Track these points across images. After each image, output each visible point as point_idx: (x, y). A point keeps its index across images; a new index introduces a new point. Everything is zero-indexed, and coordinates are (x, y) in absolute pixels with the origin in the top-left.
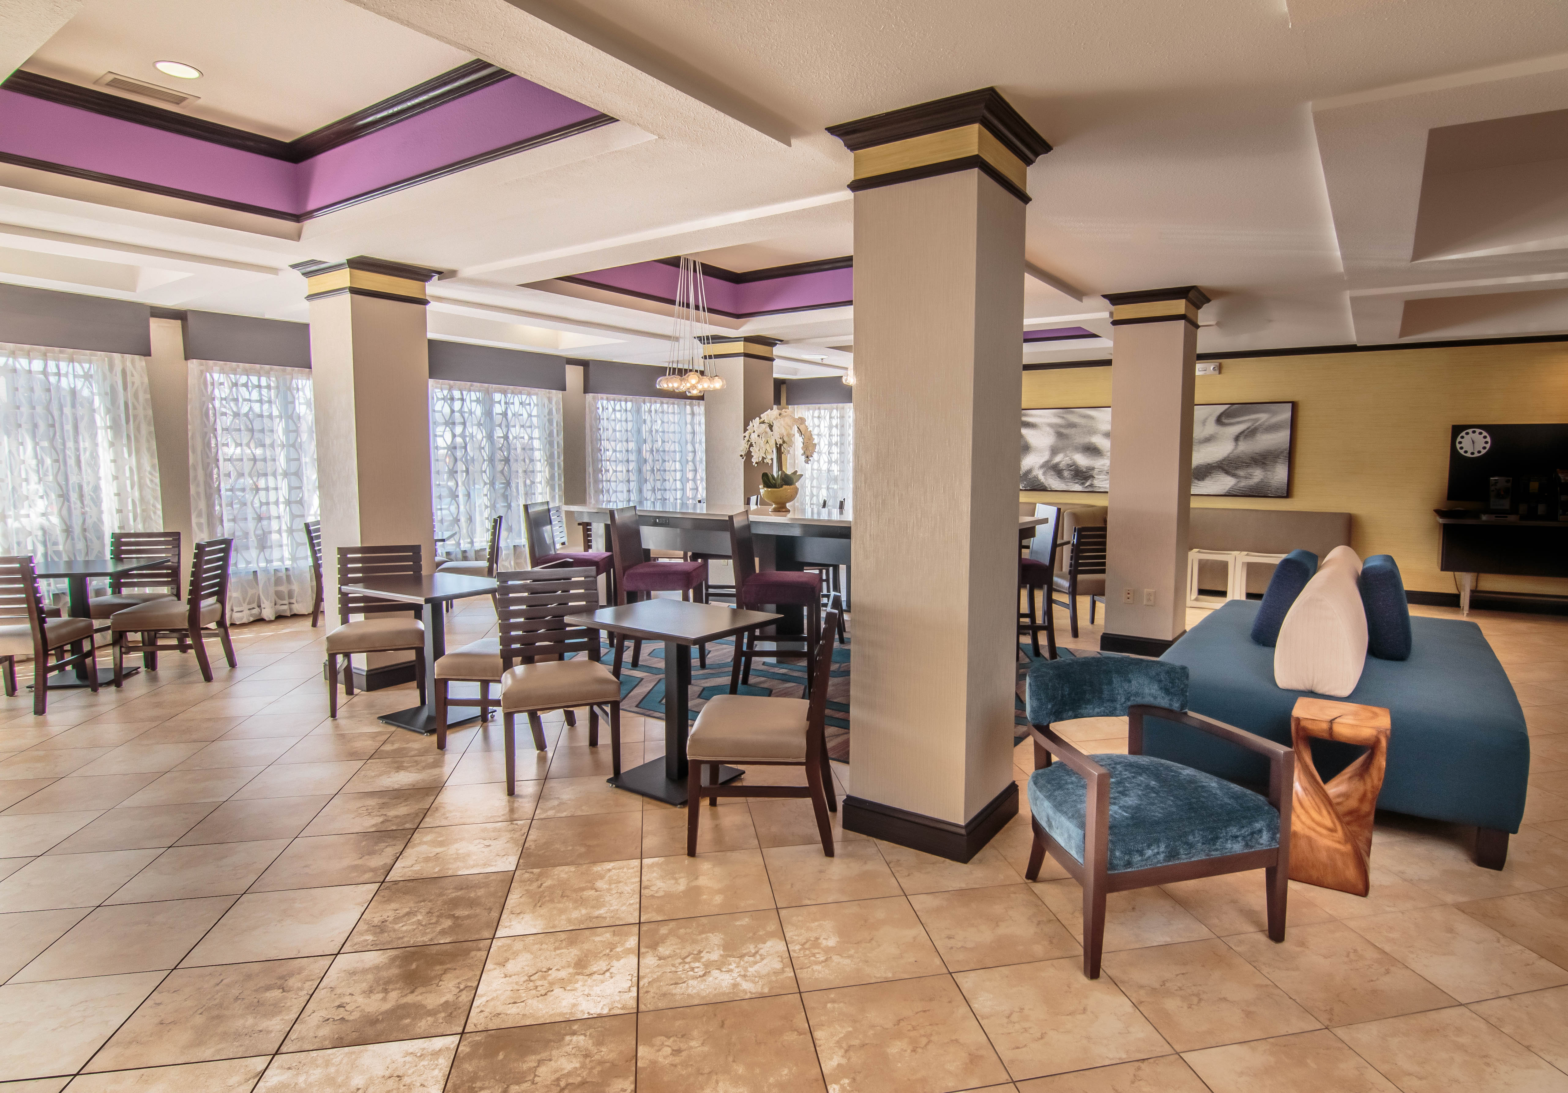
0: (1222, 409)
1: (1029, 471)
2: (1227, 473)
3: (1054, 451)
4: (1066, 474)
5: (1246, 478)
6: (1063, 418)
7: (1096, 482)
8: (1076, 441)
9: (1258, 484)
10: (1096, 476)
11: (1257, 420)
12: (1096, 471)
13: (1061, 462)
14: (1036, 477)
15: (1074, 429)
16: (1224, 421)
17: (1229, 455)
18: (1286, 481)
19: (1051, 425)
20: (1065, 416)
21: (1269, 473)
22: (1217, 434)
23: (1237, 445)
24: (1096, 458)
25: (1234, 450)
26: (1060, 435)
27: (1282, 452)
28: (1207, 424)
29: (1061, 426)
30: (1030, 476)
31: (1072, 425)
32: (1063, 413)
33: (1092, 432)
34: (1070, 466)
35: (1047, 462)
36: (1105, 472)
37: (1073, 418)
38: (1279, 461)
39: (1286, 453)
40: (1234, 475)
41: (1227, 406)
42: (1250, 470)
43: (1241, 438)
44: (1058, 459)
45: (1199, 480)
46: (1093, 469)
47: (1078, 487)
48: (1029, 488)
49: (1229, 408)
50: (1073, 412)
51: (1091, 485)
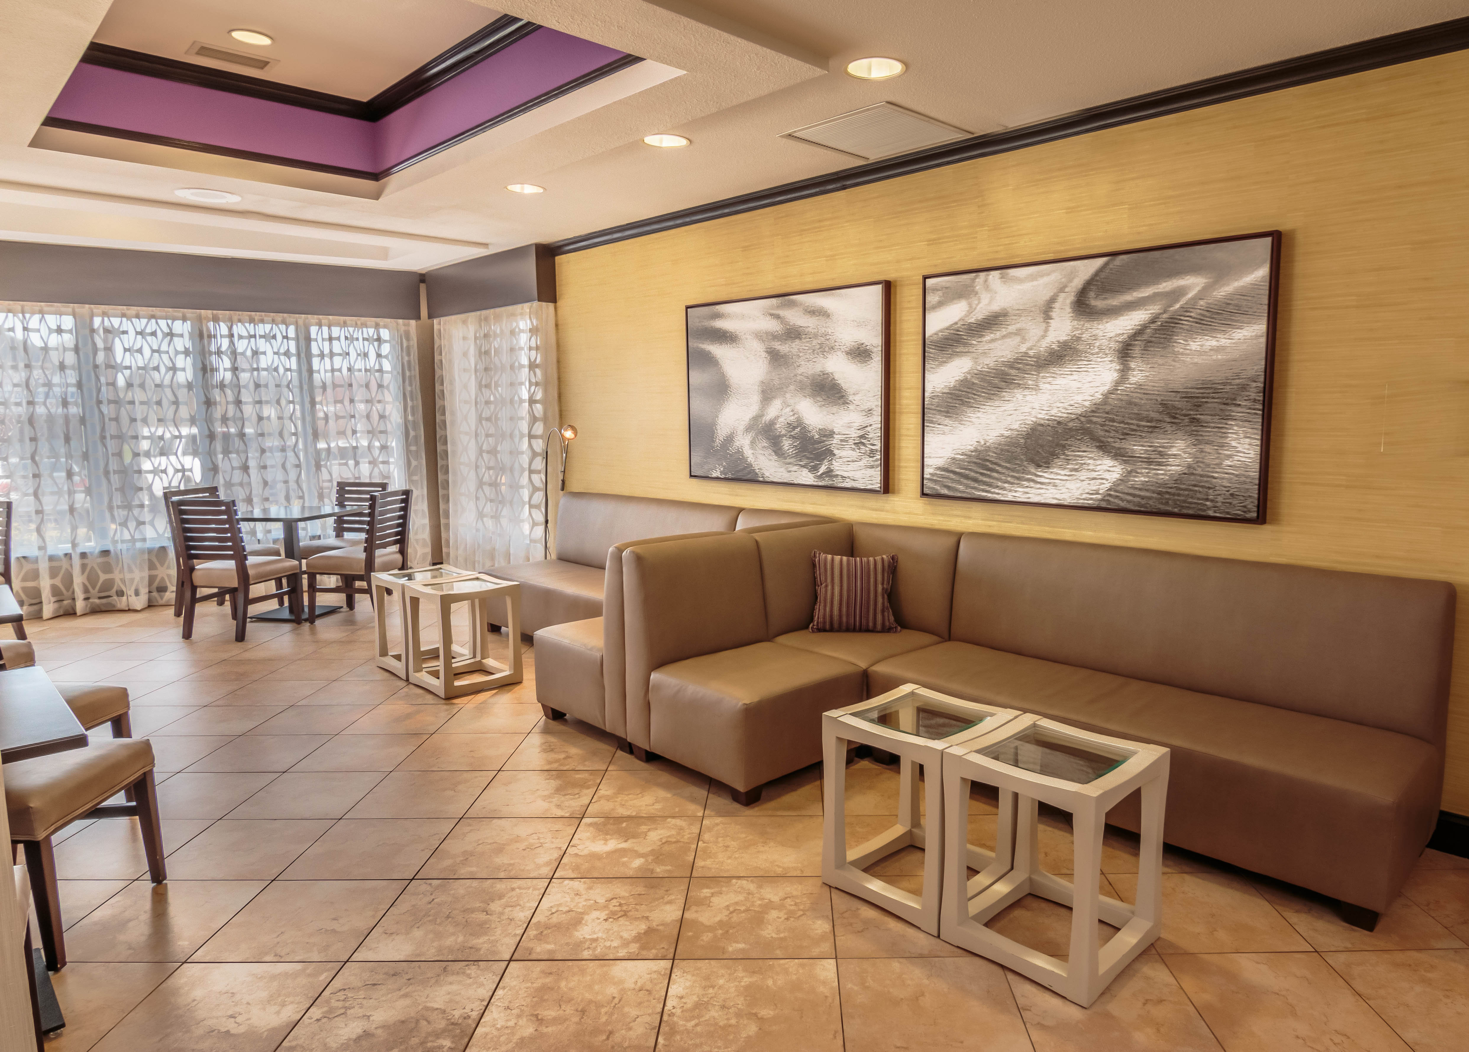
0: (1087, 269)
1: (730, 439)
2: (1104, 448)
3: (768, 394)
4: (786, 444)
5: (1149, 462)
6: (778, 317)
7: (838, 467)
8: (800, 370)
9: (1178, 480)
10: (836, 452)
11: (1176, 294)
12: (836, 440)
13: (778, 417)
14: (740, 452)
15: (797, 341)
16: (1093, 303)
17: (1106, 396)
18: (1254, 473)
19: (759, 336)
20: (781, 313)
21: (1208, 448)
22: (1078, 339)
23: (1125, 372)
24: (835, 409)
25: (1118, 383)
26: (775, 358)
27: (1244, 387)
28: (1053, 314)
29: (775, 337)
30: (732, 450)
31: (793, 334)
32: (778, 307)
33: (826, 348)
34: (791, 427)
35: (756, 418)
36: (851, 442)
37: (795, 318)
38: (1237, 412)
39: (1255, 390)
40: (1119, 455)
41: (1100, 262)
42: (1159, 441)
43: (1137, 351)
44: (773, 410)
45: (1039, 466)
46: (831, 434)
47: (806, 477)
48: (729, 476)
49: (1106, 264)
50: (793, 304)
51: (829, 473)
